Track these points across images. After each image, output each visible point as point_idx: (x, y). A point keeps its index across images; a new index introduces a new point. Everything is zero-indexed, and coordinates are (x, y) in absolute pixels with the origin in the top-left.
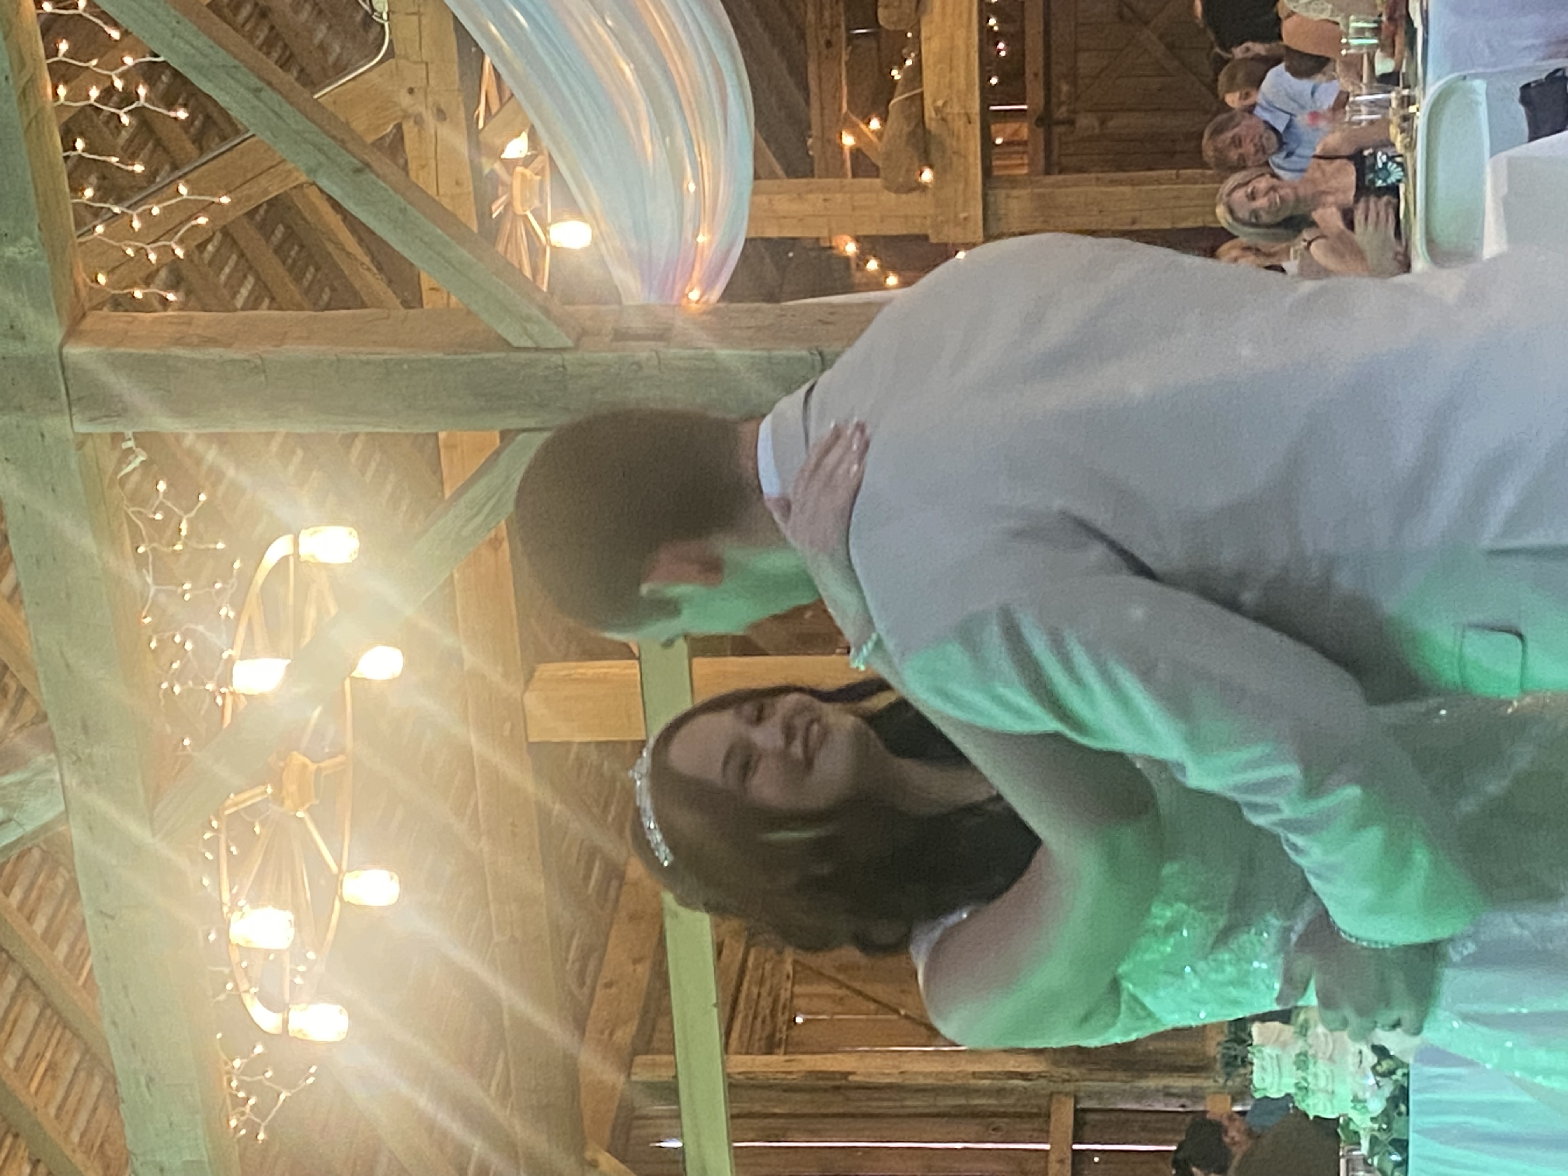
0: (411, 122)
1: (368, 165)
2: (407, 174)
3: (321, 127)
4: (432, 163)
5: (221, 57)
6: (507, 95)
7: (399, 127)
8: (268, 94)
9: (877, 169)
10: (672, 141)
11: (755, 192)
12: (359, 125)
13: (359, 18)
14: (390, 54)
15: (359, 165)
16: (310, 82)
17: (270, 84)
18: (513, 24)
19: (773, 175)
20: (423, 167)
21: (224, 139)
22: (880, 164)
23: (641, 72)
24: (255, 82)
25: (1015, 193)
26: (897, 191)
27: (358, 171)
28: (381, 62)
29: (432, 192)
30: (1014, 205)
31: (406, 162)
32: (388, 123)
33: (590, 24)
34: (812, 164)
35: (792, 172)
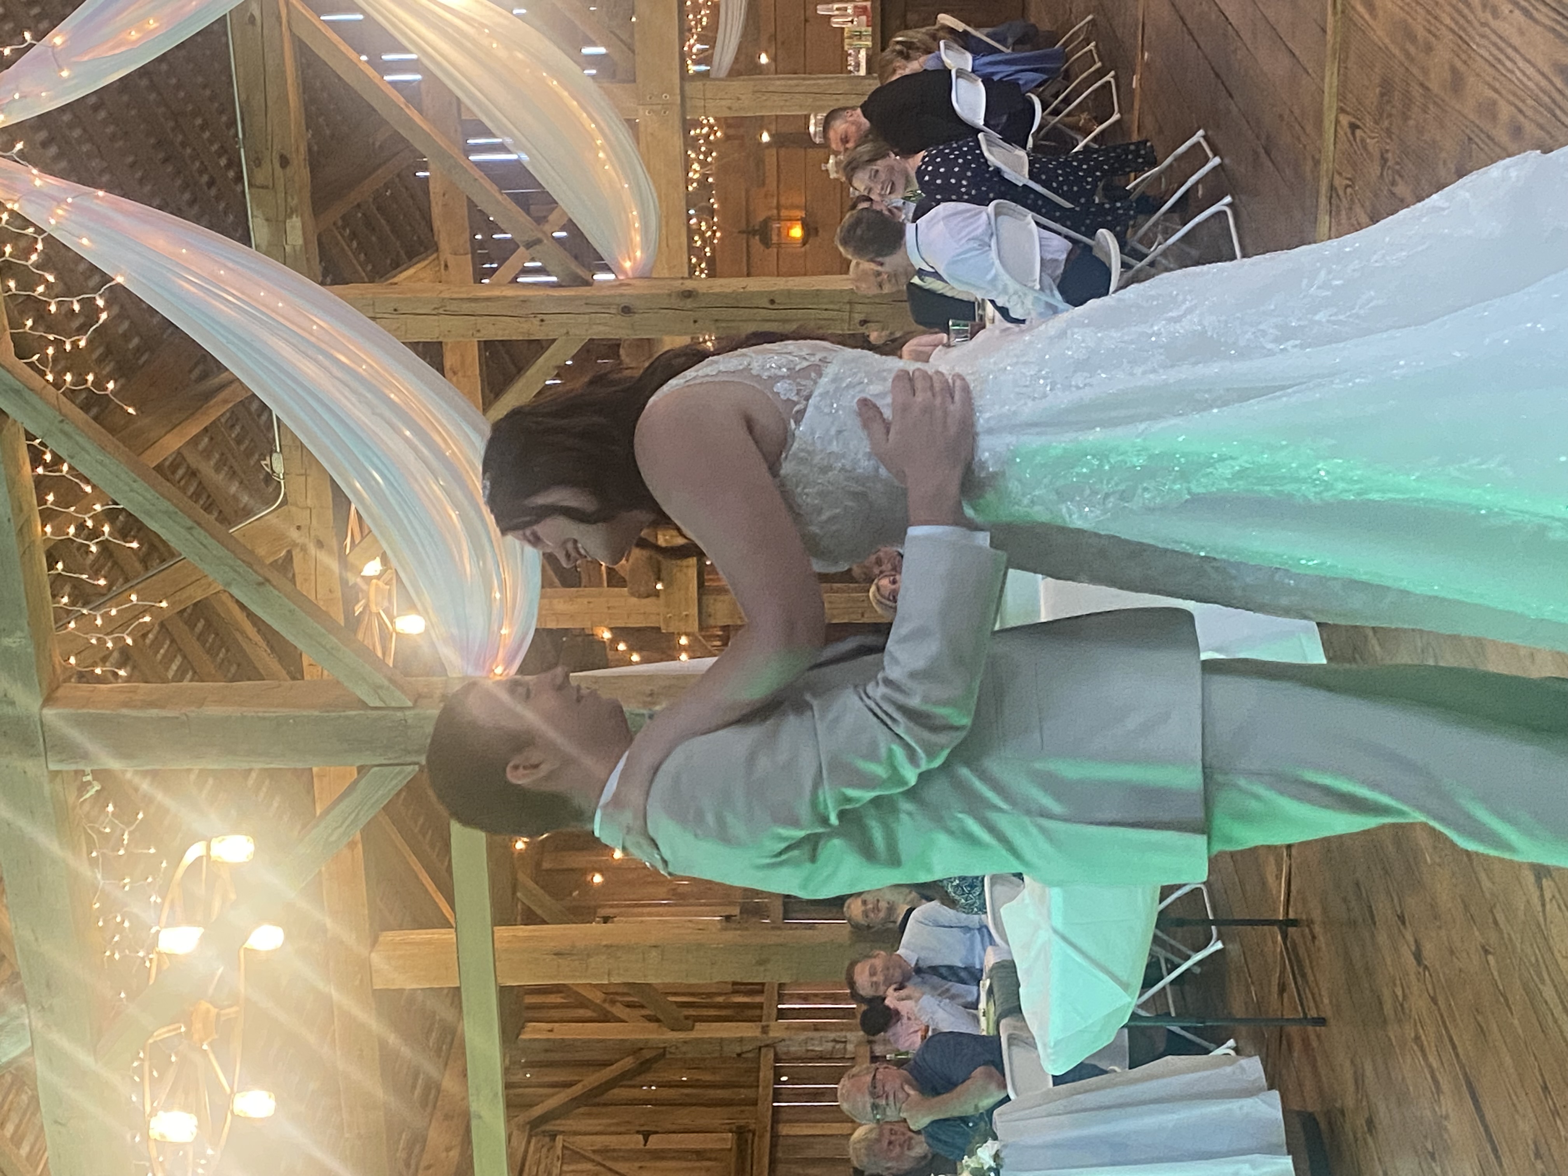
0: (298, 550)
1: (268, 580)
2: (295, 584)
3: (235, 555)
4: (313, 577)
5: (165, 505)
6: (366, 531)
7: (289, 552)
8: (198, 531)
9: (625, 581)
10: (484, 563)
11: (543, 596)
12: (261, 551)
13: (262, 477)
14: (285, 502)
15: (260, 579)
16: (226, 520)
17: (199, 524)
18: (373, 483)
19: (552, 585)
20: (306, 580)
21: (163, 561)
22: (627, 578)
23: (462, 517)
24: (190, 523)
25: (721, 598)
26: (640, 596)
27: (260, 584)
28: (279, 506)
29: (312, 597)
30: (719, 605)
31: (294, 575)
32: (280, 550)
33: (427, 483)
34: (580, 578)
35: (566, 584)
